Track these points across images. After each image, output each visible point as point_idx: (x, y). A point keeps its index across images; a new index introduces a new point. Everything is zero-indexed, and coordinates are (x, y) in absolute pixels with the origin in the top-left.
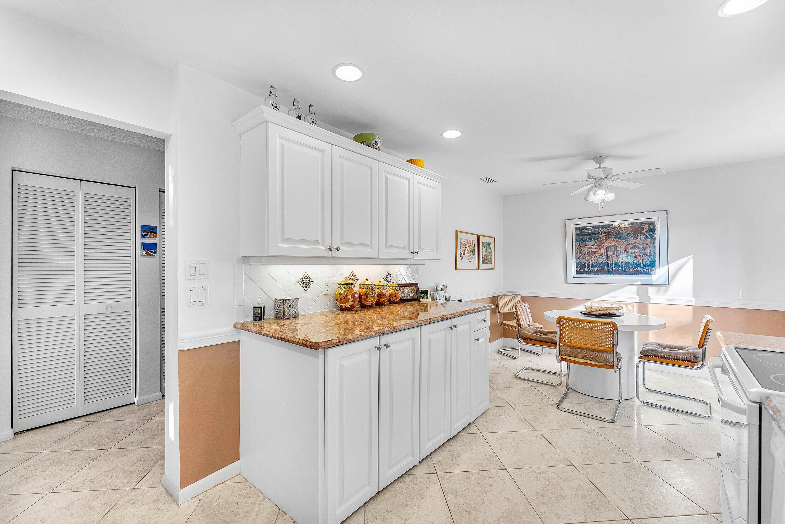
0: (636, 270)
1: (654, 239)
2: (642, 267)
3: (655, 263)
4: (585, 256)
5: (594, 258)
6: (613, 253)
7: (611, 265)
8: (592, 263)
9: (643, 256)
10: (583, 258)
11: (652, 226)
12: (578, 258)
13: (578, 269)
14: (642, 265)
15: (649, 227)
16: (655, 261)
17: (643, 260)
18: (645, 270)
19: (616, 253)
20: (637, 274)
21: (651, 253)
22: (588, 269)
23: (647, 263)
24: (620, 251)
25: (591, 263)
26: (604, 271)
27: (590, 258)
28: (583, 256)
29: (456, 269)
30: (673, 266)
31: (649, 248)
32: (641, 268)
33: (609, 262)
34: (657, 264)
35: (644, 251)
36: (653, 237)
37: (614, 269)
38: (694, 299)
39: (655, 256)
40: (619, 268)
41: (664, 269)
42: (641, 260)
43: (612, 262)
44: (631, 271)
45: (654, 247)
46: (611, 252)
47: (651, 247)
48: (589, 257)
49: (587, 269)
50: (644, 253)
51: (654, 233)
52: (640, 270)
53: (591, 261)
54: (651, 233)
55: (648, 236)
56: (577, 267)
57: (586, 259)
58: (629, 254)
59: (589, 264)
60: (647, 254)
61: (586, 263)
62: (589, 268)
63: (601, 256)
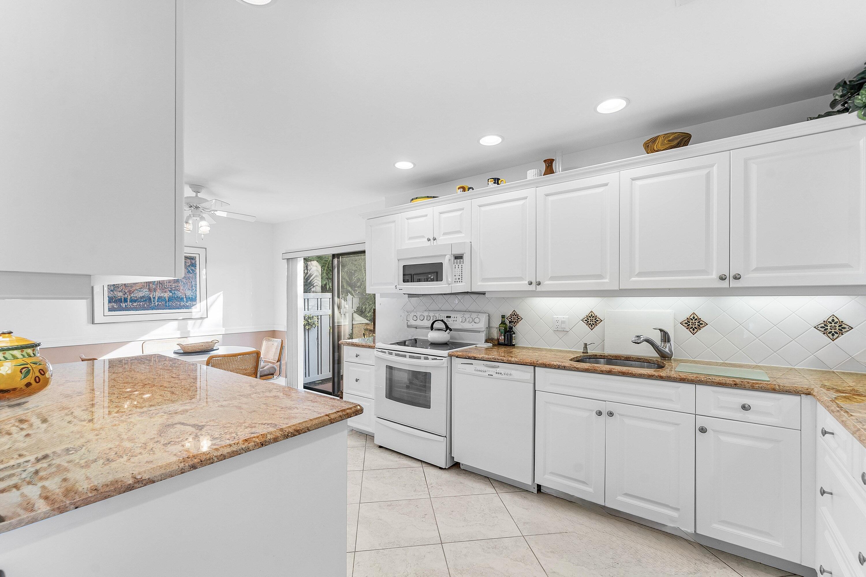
0: (180, 305)
1: (196, 274)
2: (185, 301)
3: (196, 297)
4: (122, 288)
5: (133, 291)
6: (156, 287)
7: (154, 300)
8: (131, 297)
9: (186, 290)
10: (119, 291)
11: (193, 262)
12: (111, 291)
13: (112, 304)
14: (185, 299)
15: (191, 262)
16: (196, 295)
17: (186, 294)
18: (188, 304)
19: (160, 286)
20: (180, 309)
21: (193, 287)
22: (125, 304)
23: (190, 297)
24: (163, 285)
25: (129, 297)
26: (146, 306)
27: (127, 291)
28: (119, 288)
30: (210, 299)
31: (192, 282)
32: (184, 302)
33: (151, 296)
34: (198, 298)
35: (187, 285)
36: (195, 272)
37: (157, 304)
38: (224, 329)
39: (196, 290)
40: (163, 303)
41: (204, 303)
42: (184, 294)
43: (154, 296)
44: (174, 305)
45: (196, 281)
46: (154, 285)
47: (193, 281)
48: (126, 289)
49: (123, 305)
50: (187, 288)
51: (196, 269)
52: (183, 304)
53: (129, 295)
54: (193, 268)
55: (190, 270)
56: (110, 302)
57: (123, 292)
58: (173, 288)
59: (127, 298)
60: (189, 288)
61: (123, 297)
62: (127, 303)
63: (142, 290)
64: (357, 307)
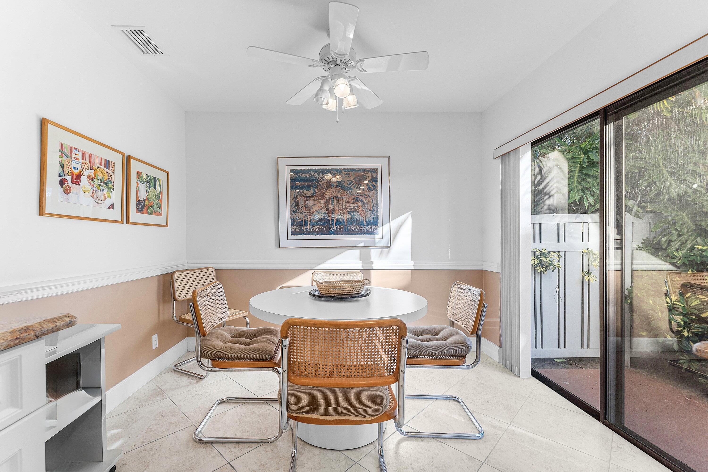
0: (359, 229)
1: (377, 190)
2: (365, 225)
3: (378, 220)
4: (302, 209)
5: (313, 213)
6: (335, 207)
7: (332, 223)
8: (311, 220)
9: (366, 211)
10: (300, 213)
11: (374, 175)
12: (294, 212)
13: (294, 227)
14: (365, 222)
15: (372, 176)
16: (378, 217)
17: (366, 216)
18: (368, 229)
19: (338, 207)
20: (360, 234)
21: (374, 207)
22: (306, 227)
23: (370, 220)
24: (342, 205)
25: (309, 220)
26: (325, 230)
27: (308, 213)
28: (300, 209)
29: (41, 213)
30: (395, 223)
31: (372, 201)
32: (364, 227)
33: (330, 218)
34: (380, 221)
35: (367, 205)
36: (376, 189)
37: (335, 228)
38: (413, 263)
39: (377, 211)
40: (341, 226)
41: (386, 227)
42: (364, 217)
43: (333, 218)
44: (354, 230)
45: (377, 200)
46: (333, 206)
47: (374, 200)
48: (307, 211)
49: (304, 228)
50: (367, 208)
51: (377, 184)
52: (363, 228)
53: (309, 217)
54: (374, 183)
55: (371, 186)
56: (292, 225)
57: (304, 213)
58: (352, 208)
59: (307, 221)
60: (370, 209)
61: (304, 220)
62: (307, 226)
63: (321, 211)
64: (644, 240)
